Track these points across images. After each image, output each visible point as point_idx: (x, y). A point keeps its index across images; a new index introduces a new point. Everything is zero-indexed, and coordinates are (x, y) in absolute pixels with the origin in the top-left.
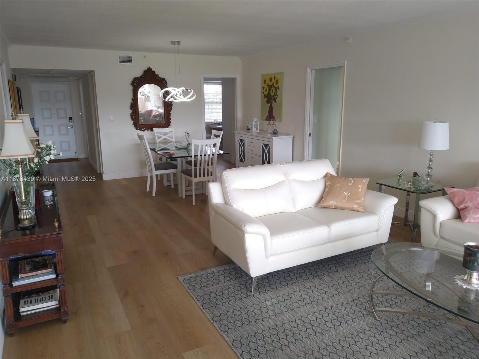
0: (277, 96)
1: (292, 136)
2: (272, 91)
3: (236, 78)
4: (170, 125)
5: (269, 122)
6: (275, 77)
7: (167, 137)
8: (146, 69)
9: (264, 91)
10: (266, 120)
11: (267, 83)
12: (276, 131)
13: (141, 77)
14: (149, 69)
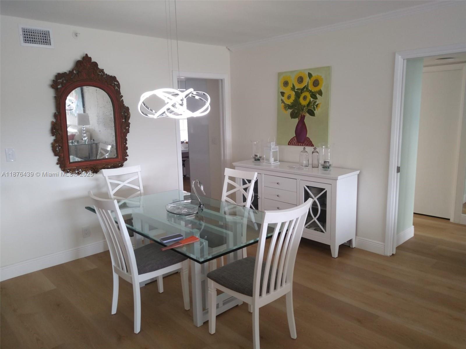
0: (317, 106)
1: (358, 172)
2: (305, 98)
3: (222, 80)
4: (126, 159)
5: (304, 148)
6: (310, 75)
7: (128, 183)
8: (79, 58)
9: (283, 98)
10: (289, 144)
11: (290, 86)
12: (328, 164)
13: (71, 72)
14: (86, 59)
